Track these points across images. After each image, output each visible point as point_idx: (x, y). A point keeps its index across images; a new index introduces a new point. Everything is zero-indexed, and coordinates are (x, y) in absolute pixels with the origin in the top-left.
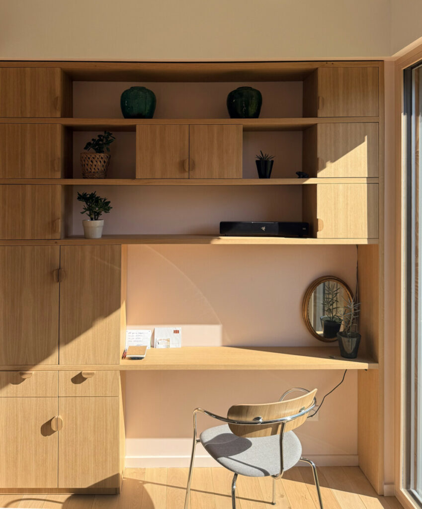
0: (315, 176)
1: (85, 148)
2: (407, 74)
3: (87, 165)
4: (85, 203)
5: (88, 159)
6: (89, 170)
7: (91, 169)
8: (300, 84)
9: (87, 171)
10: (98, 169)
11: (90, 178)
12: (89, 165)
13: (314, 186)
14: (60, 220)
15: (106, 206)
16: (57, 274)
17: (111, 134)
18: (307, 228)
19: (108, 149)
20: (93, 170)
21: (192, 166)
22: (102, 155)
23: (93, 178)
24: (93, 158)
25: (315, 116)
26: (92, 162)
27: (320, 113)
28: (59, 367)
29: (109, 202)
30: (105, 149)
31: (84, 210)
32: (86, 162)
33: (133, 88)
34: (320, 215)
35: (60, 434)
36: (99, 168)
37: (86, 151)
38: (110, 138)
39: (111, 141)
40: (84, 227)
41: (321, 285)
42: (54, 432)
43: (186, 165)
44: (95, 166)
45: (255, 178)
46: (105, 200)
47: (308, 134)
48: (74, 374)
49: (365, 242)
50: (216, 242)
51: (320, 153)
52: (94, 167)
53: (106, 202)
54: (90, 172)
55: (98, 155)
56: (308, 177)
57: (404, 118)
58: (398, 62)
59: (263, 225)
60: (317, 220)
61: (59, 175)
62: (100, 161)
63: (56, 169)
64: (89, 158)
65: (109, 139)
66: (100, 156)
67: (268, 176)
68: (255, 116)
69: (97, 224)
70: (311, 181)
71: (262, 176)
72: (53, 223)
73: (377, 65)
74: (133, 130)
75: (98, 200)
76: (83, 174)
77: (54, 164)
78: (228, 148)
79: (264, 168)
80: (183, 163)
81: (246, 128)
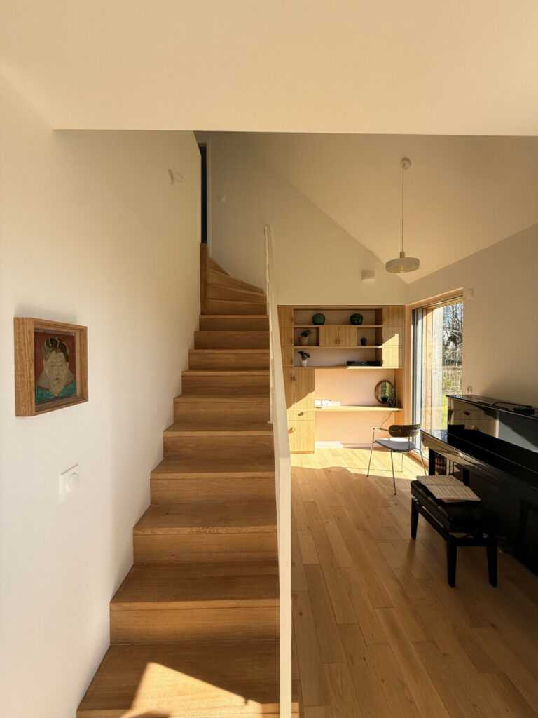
0: (381, 345)
2: (413, 311)
8: (376, 312)
10: (306, 343)
12: (303, 341)
13: (381, 349)
15: (308, 356)
16: (293, 379)
18: (379, 363)
21: (340, 342)
22: (307, 338)
23: (303, 346)
25: (381, 324)
27: (384, 323)
28: (293, 410)
31: (300, 357)
33: (316, 314)
34: (383, 358)
35: (295, 433)
40: (301, 363)
41: (381, 384)
43: (337, 341)
45: (361, 346)
47: (379, 331)
48: (299, 413)
49: (397, 367)
51: (384, 336)
56: (379, 345)
57: (412, 326)
58: (411, 306)
59: (363, 362)
60: (382, 360)
67: (365, 345)
68: (361, 324)
69: (305, 362)
70: (380, 347)
71: (363, 345)
72: (292, 362)
73: (403, 307)
74: (318, 329)
75: (305, 354)
76: (300, 345)
77: (291, 341)
78: (352, 335)
79: (363, 342)
80: (336, 341)
81: (358, 328)
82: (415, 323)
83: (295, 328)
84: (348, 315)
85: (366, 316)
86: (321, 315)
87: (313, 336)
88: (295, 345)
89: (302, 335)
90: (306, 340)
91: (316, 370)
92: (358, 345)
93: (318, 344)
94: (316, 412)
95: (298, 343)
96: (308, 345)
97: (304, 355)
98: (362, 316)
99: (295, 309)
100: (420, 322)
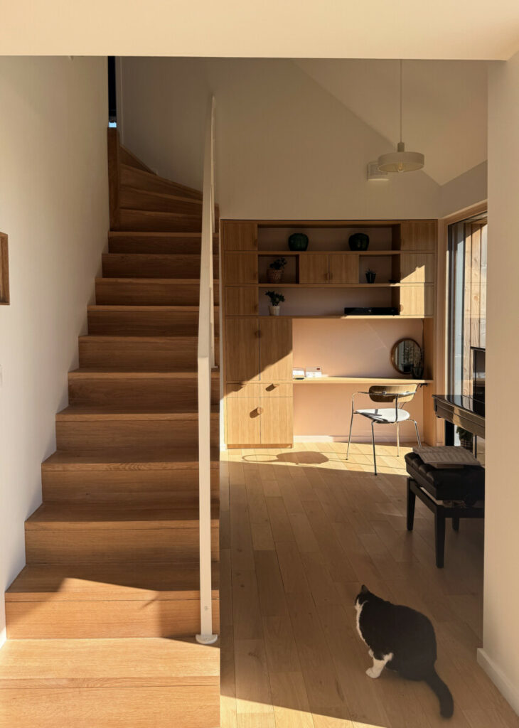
0: (399, 282)
2: (450, 228)
4: (269, 297)
8: (390, 229)
9: (272, 280)
10: (278, 279)
11: (273, 283)
12: (273, 276)
13: (398, 288)
15: (282, 299)
16: (258, 334)
18: (395, 310)
19: (282, 268)
21: (331, 277)
22: (279, 271)
23: (275, 283)
25: (399, 249)
26: (274, 274)
27: (402, 248)
28: (259, 382)
29: (284, 297)
30: (280, 268)
31: (270, 301)
33: (296, 234)
34: (402, 302)
35: (262, 416)
37: (271, 269)
38: (284, 261)
39: (285, 263)
40: (270, 310)
41: (403, 343)
42: (258, 414)
43: (328, 276)
45: (365, 283)
46: (282, 295)
47: (395, 260)
48: (268, 386)
49: (423, 317)
50: (344, 318)
51: (403, 268)
52: (275, 278)
54: (274, 280)
56: (395, 282)
57: (448, 252)
58: (445, 220)
59: (370, 309)
60: (400, 306)
61: (257, 282)
63: (255, 279)
64: (273, 272)
67: (373, 282)
68: (365, 249)
69: (277, 308)
70: (397, 285)
71: (369, 282)
72: (255, 307)
73: (434, 222)
74: (297, 257)
75: (277, 296)
76: (269, 281)
77: (255, 276)
78: (351, 266)
79: (370, 278)
80: (326, 275)
81: (360, 256)
82: (452, 248)
83: (259, 256)
84: (345, 235)
85: (374, 236)
86: (302, 235)
87: (289, 269)
88: (260, 282)
89: (271, 266)
90: (277, 274)
91: (294, 320)
92: (361, 282)
93: (297, 282)
94: (295, 385)
95: (266, 279)
96: (281, 281)
97: (276, 298)
98: (368, 237)
99: (260, 226)
100: (460, 245)
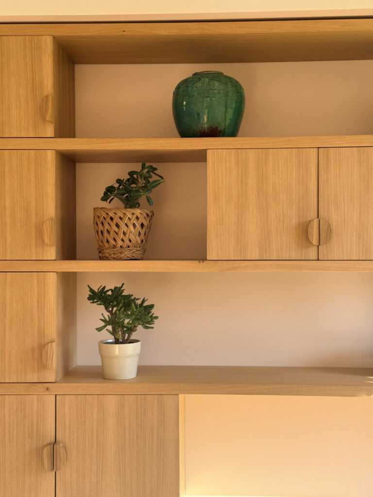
1: (104, 199)
3: (108, 232)
4: (102, 307)
5: (109, 220)
6: (112, 242)
7: (115, 239)
9: (107, 245)
10: (130, 241)
11: (114, 259)
12: (112, 232)
14: (54, 344)
16: (51, 454)
17: (156, 169)
19: (149, 200)
20: (120, 243)
21: (326, 234)
22: (137, 212)
23: (120, 259)
24: (121, 218)
26: (117, 226)
29: (152, 306)
30: (142, 200)
31: (103, 324)
32: (107, 227)
33: (197, 76)
36: (132, 237)
37: (105, 204)
38: (154, 178)
39: (156, 184)
40: (102, 356)
43: (313, 233)
44: (124, 234)
46: (143, 301)
52: (122, 236)
53: (146, 307)
54: (114, 247)
55: (129, 213)
61: (51, 252)
62: (134, 225)
63: (47, 240)
64: (112, 219)
65: (151, 180)
66: (133, 214)
